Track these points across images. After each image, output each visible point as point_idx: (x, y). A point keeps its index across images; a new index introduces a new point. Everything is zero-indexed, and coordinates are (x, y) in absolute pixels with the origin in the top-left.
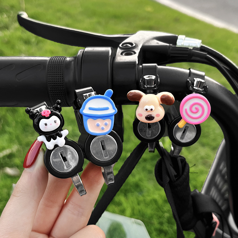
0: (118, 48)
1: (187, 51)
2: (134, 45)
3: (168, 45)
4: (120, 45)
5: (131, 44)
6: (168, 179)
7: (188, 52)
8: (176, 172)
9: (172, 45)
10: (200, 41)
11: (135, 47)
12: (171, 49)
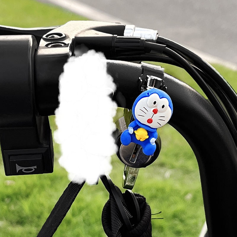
0: (42, 40)
1: (139, 42)
2: (64, 36)
3: (112, 35)
4: (44, 36)
5: (60, 35)
6: (120, 225)
7: (139, 44)
8: (132, 214)
9: (116, 35)
10: (156, 32)
11: (65, 38)
12: (116, 40)
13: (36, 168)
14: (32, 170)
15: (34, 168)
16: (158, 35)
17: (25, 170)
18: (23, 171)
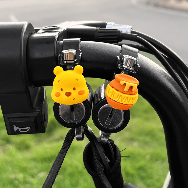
3: (96, 28)
9: (99, 28)
12: (99, 31)
13: (30, 128)
14: (27, 130)
15: (28, 129)
16: (132, 29)
17: (21, 130)
18: (20, 131)
